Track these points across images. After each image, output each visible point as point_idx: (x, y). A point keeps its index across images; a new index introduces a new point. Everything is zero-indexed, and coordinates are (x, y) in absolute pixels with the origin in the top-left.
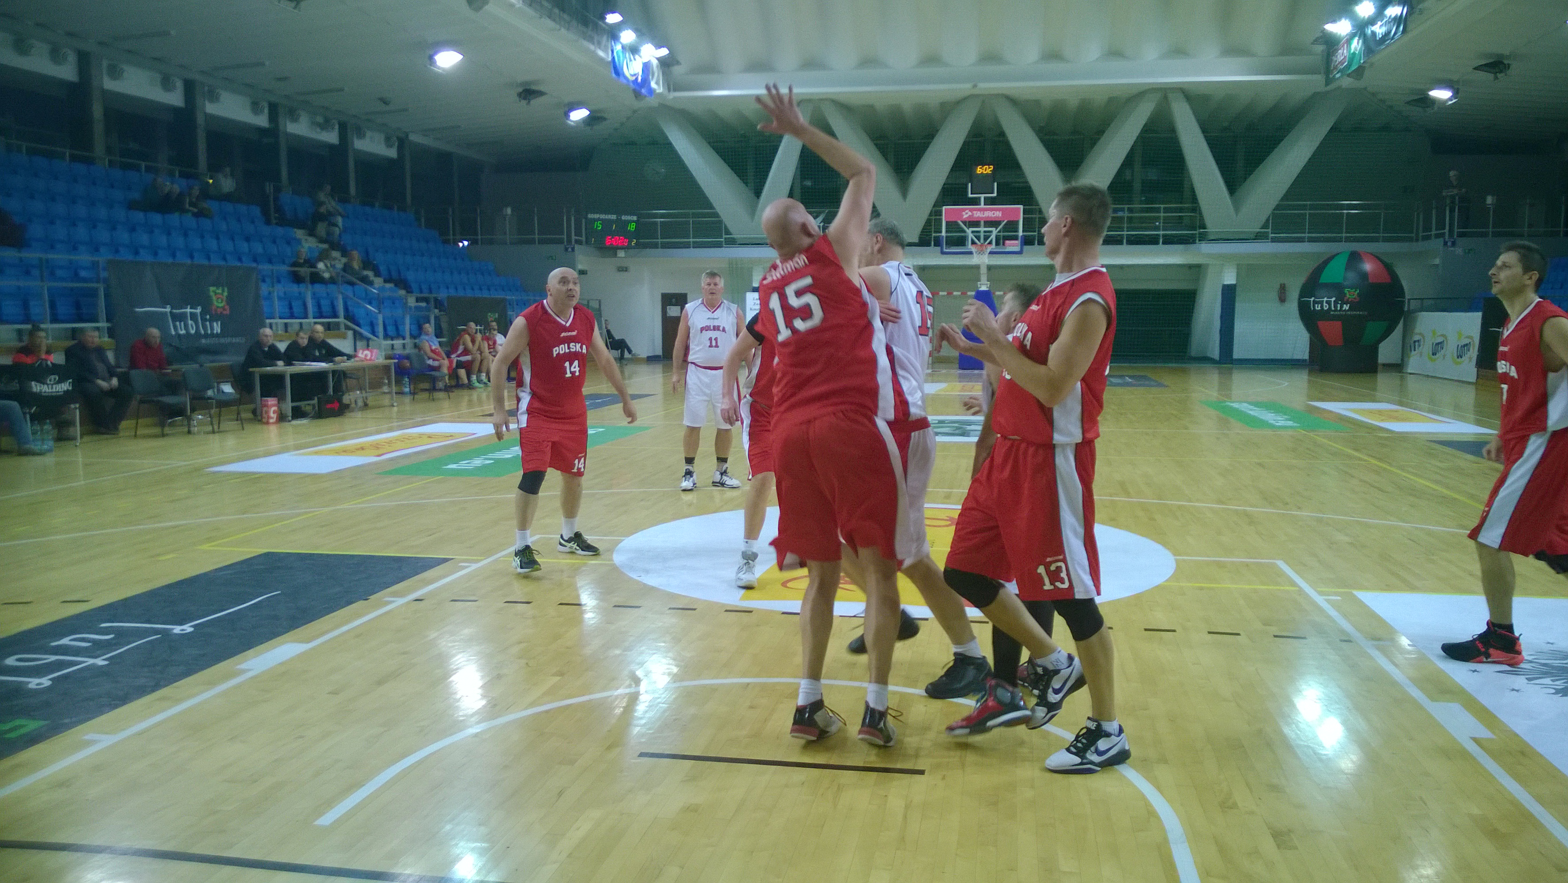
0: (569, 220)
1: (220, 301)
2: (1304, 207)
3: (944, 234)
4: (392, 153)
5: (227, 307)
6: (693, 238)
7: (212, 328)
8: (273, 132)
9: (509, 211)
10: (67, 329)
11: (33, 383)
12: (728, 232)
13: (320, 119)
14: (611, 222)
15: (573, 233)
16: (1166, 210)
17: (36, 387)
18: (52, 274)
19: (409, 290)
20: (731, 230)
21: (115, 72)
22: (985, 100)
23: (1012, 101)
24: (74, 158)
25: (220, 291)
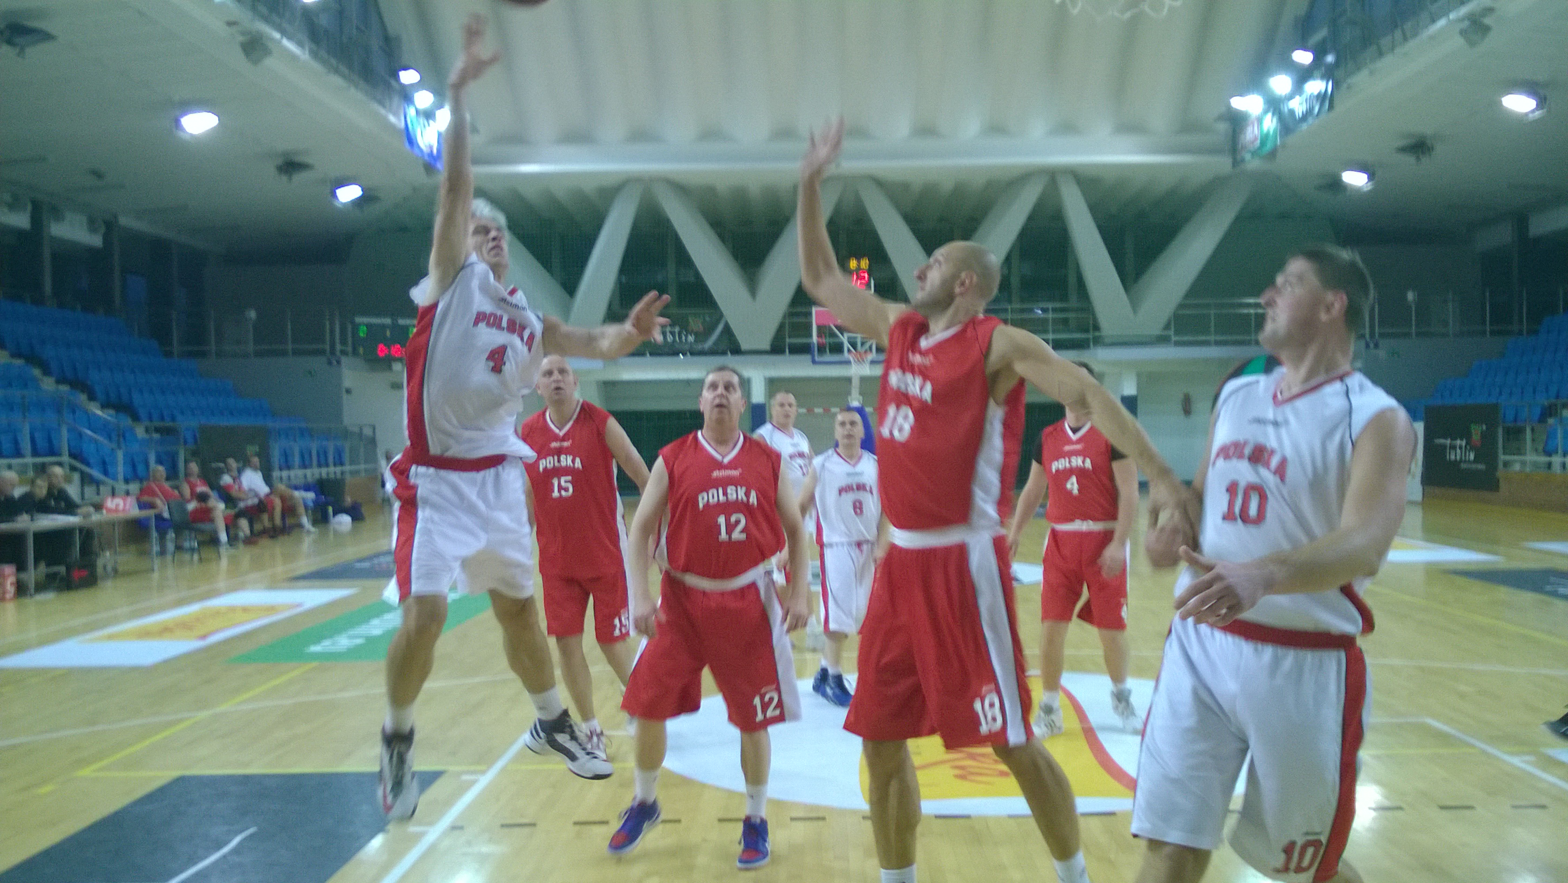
2: (1208, 306)
3: (815, 339)
4: (96, 241)
9: (252, 314)
14: (384, 327)
15: (337, 340)
16: (1054, 310)
22: (850, 182)
23: (879, 183)
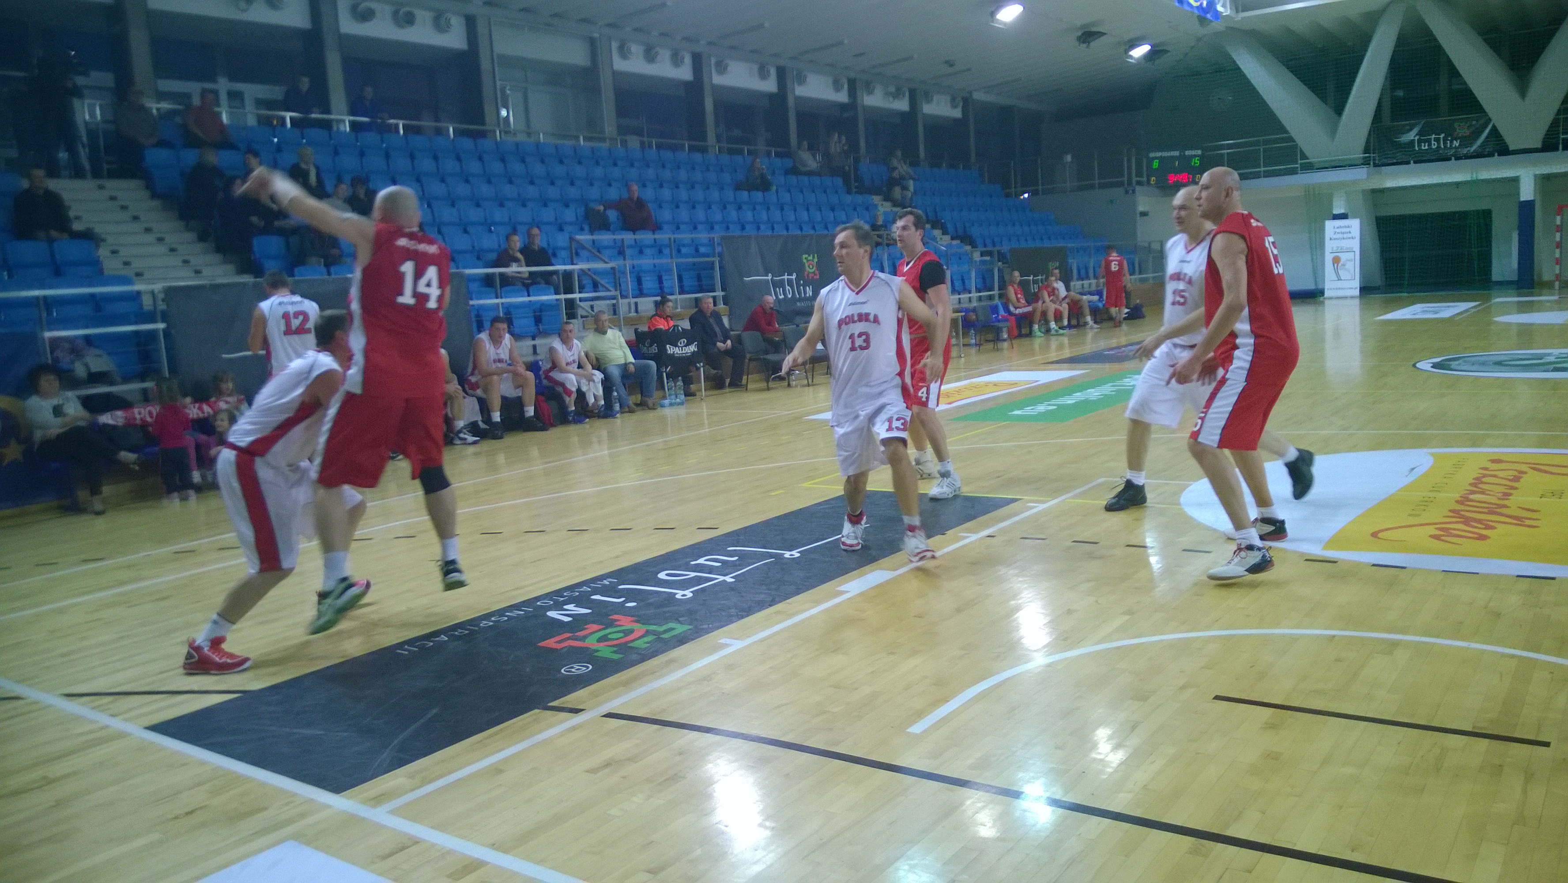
0: (1129, 161)
1: (811, 267)
4: (957, 113)
5: (817, 272)
6: (1264, 166)
7: (805, 293)
8: (852, 106)
9: (1069, 158)
10: (690, 299)
11: (668, 346)
12: (1304, 156)
13: (892, 89)
14: (1174, 158)
15: (1134, 175)
17: (670, 349)
18: (679, 251)
19: (973, 245)
20: (1307, 153)
21: (722, 68)
24: (692, 149)
25: (811, 258)
